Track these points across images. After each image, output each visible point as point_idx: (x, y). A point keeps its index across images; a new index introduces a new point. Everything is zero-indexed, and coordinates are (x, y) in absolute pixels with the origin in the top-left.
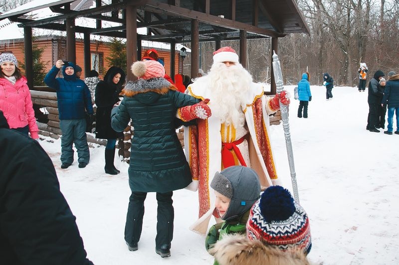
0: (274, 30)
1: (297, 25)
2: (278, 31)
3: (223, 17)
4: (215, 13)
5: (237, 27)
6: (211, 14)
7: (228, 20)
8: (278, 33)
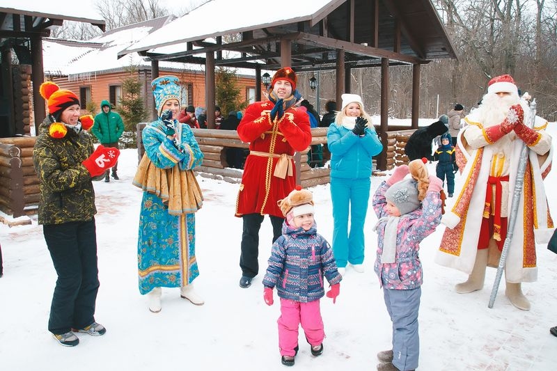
0: (415, 55)
1: (444, 49)
2: (420, 57)
3: (366, 44)
4: (358, 40)
5: (380, 55)
6: (355, 42)
7: (371, 48)
8: (420, 59)
